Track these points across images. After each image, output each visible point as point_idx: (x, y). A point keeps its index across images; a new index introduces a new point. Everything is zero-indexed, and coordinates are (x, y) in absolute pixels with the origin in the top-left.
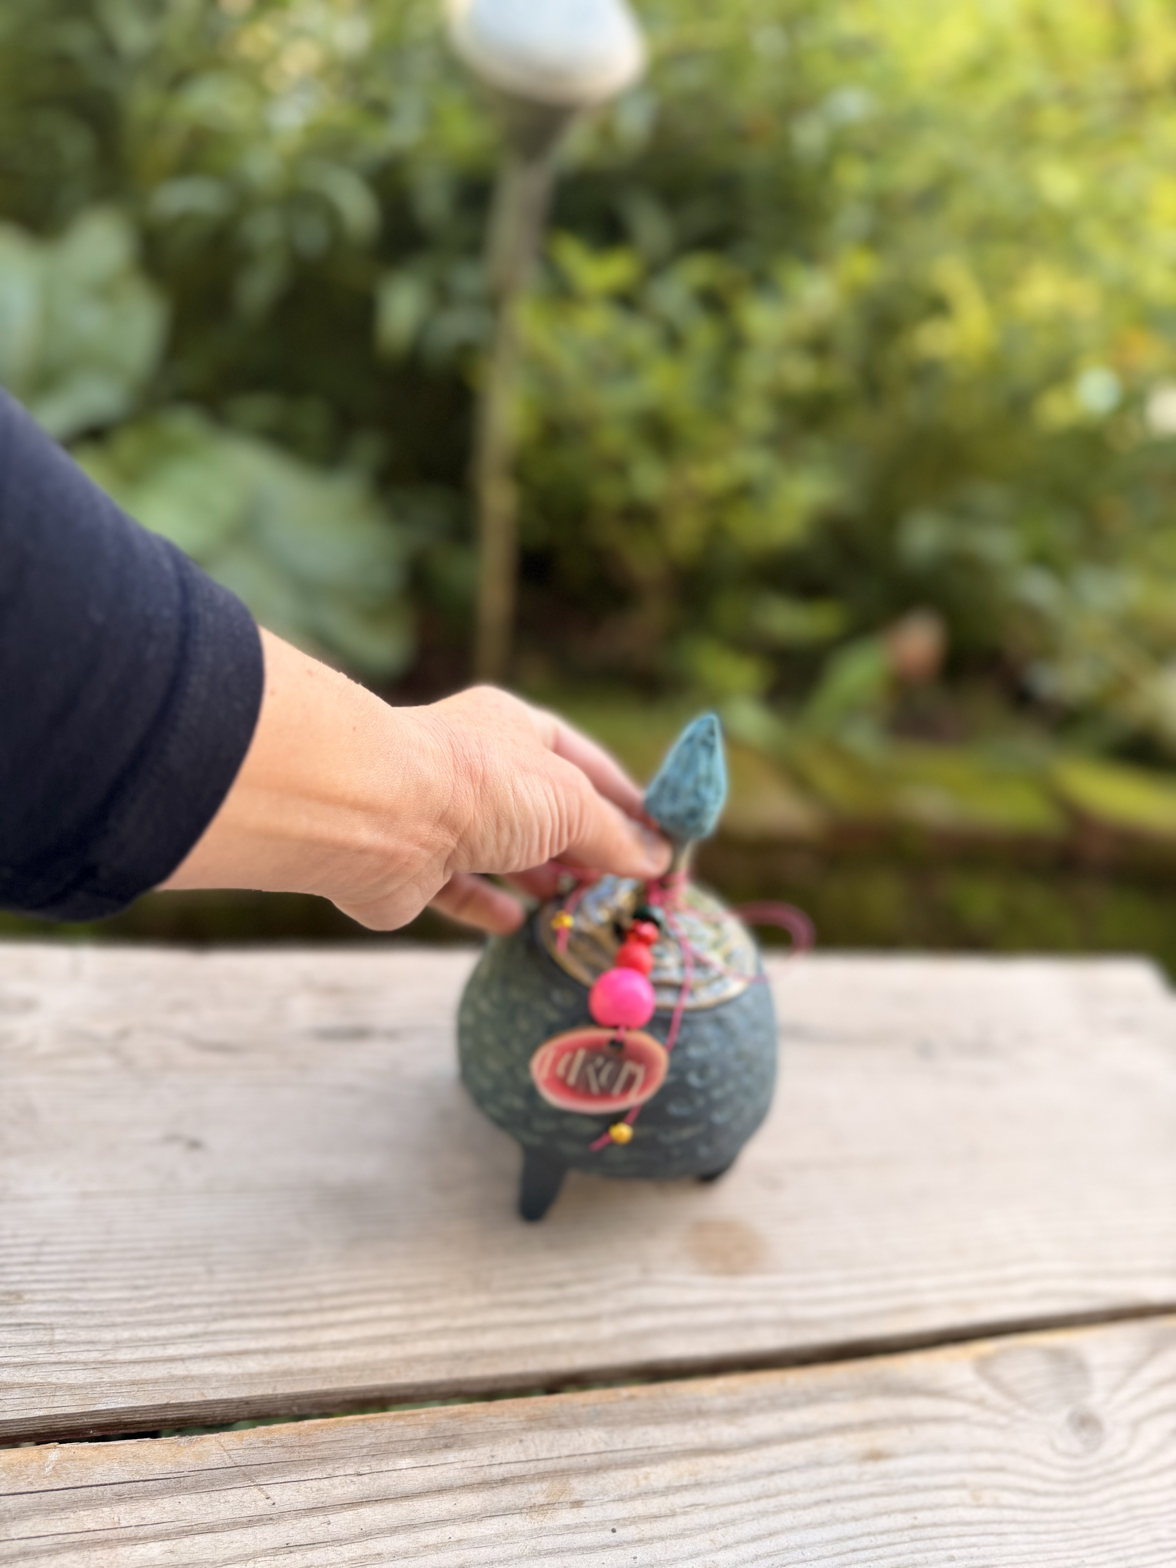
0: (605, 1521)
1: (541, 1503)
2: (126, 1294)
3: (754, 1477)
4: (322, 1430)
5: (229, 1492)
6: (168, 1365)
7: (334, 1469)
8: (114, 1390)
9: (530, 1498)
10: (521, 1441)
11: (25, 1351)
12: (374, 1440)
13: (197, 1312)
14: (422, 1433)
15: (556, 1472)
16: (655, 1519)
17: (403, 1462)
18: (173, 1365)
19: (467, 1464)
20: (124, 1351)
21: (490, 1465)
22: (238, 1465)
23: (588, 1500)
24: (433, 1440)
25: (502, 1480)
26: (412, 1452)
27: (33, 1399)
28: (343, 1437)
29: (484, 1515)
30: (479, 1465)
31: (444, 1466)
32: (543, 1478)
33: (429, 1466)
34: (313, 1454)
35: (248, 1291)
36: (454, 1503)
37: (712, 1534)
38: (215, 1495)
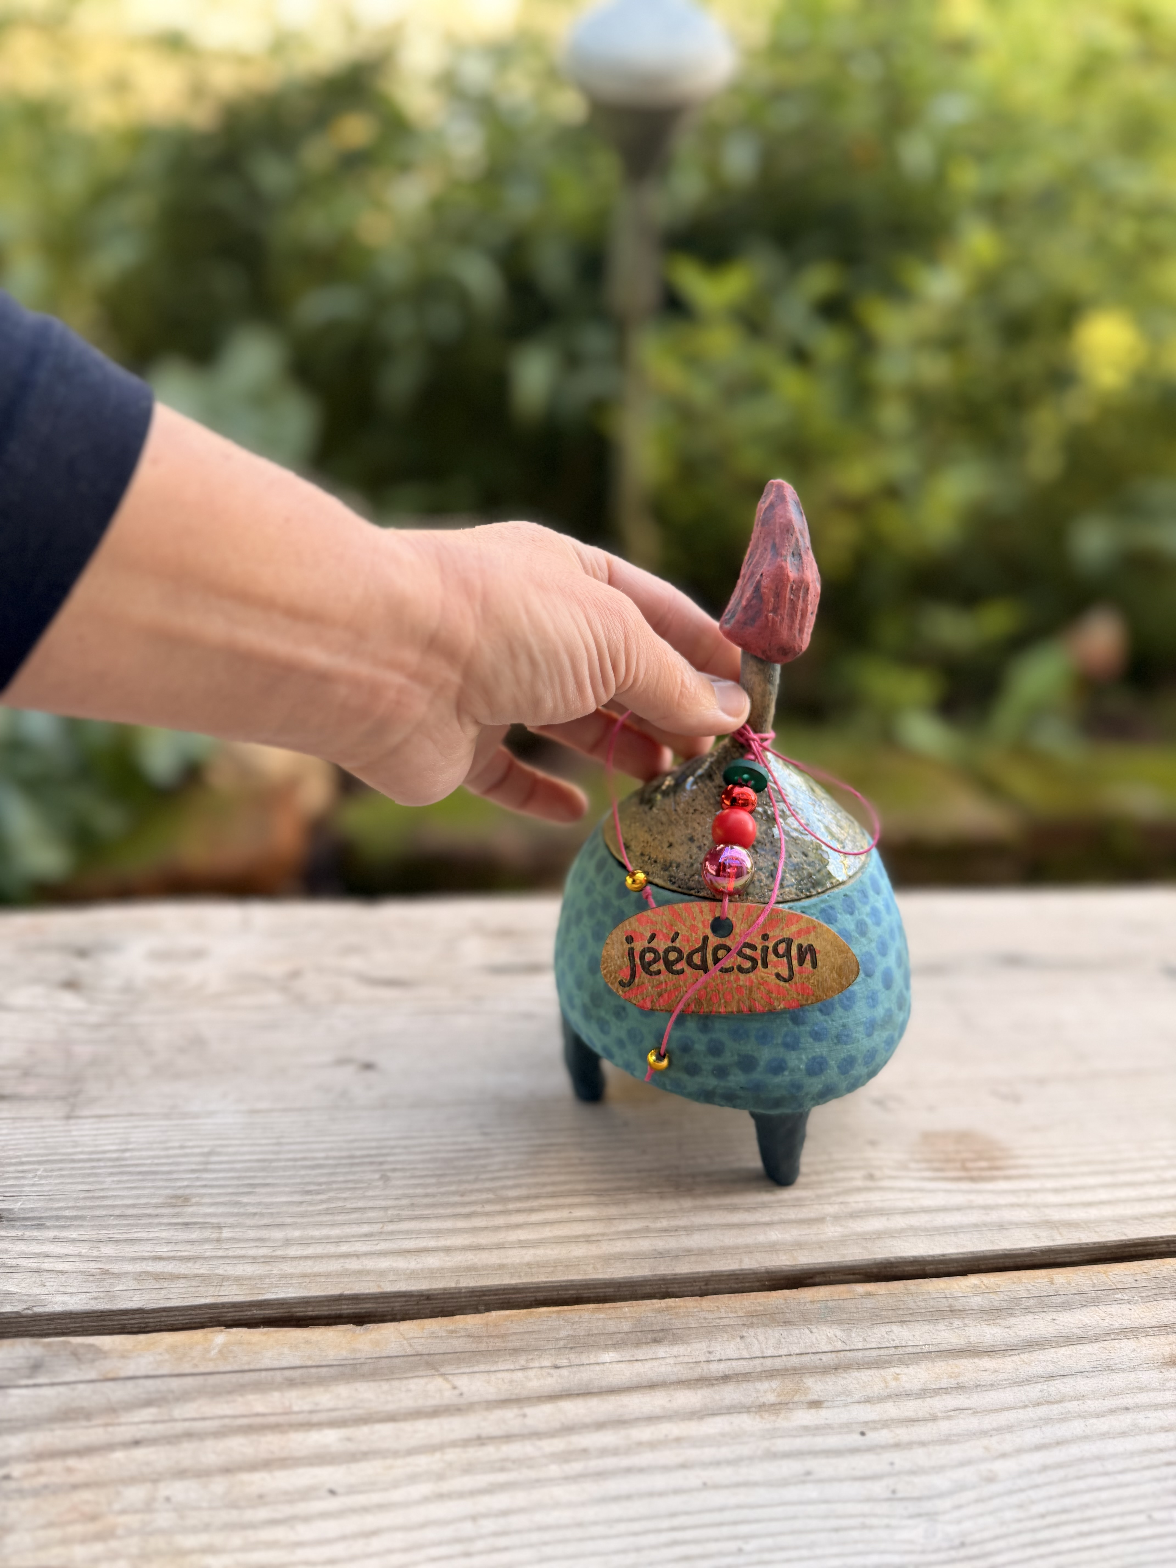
0: (851, 1423)
1: (772, 1402)
2: (297, 1198)
3: (1029, 1381)
4: (512, 1321)
5: (411, 1381)
6: (342, 1260)
7: (527, 1361)
8: (284, 1281)
9: (758, 1397)
10: (742, 1337)
11: (192, 1247)
12: (571, 1333)
13: (371, 1214)
14: (626, 1326)
15: (787, 1370)
16: (912, 1423)
17: (607, 1355)
18: (348, 1261)
19: (680, 1359)
20: (295, 1248)
21: (708, 1361)
22: (420, 1353)
23: (828, 1401)
24: (639, 1334)
25: (722, 1377)
26: (616, 1346)
27: (199, 1288)
28: (536, 1328)
29: (705, 1413)
30: (694, 1360)
31: (654, 1361)
32: (771, 1376)
33: (637, 1360)
34: (503, 1345)
35: (427, 1195)
36: (669, 1399)
37: (985, 1441)
38: (396, 1383)
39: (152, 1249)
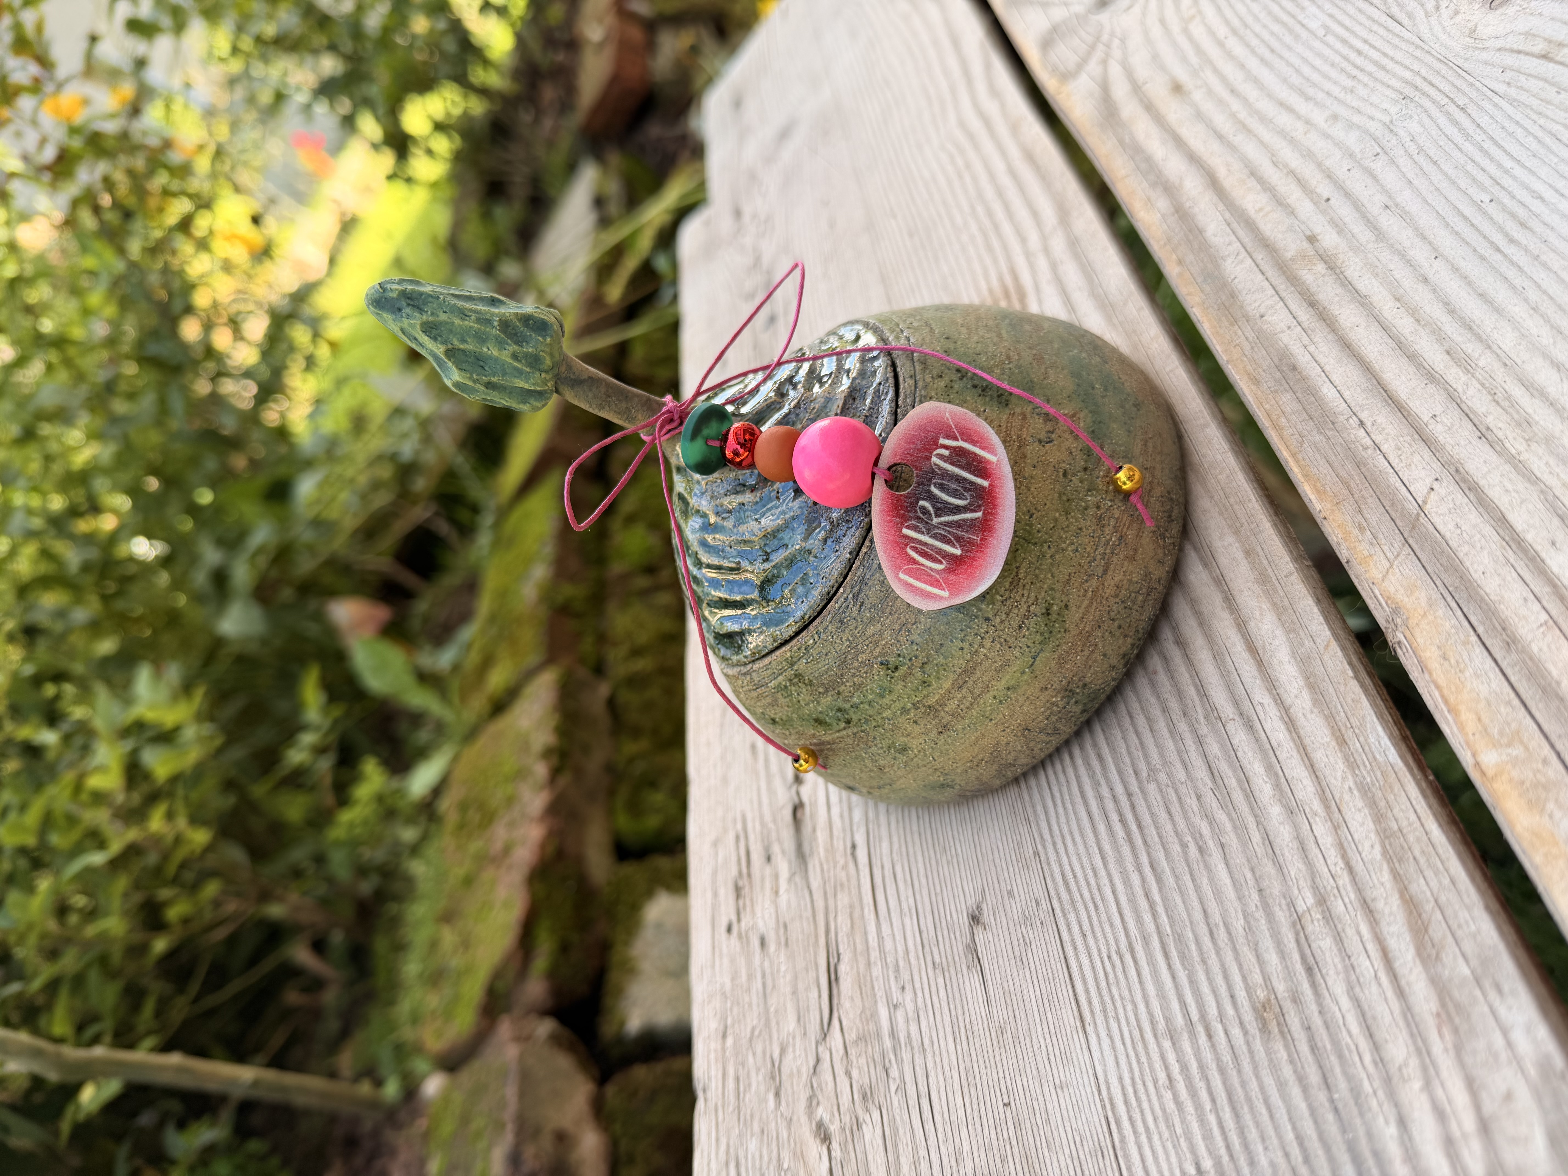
0: (1321, 211)
1: (1324, 264)
5: (1443, 531)
6: (1300, 721)
7: (1366, 449)
8: (1362, 759)
9: (1322, 275)
10: (1262, 316)
11: (1348, 930)
14: (1287, 398)
15: (1284, 273)
16: (1302, 180)
17: (1328, 394)
18: (1298, 715)
19: (1307, 343)
22: (1404, 542)
23: (1305, 234)
24: (1291, 383)
25: (1312, 307)
26: (1314, 393)
27: (1418, 856)
29: (1358, 298)
30: (1303, 333)
31: (1317, 358)
32: (1296, 278)
33: (1323, 370)
36: (1356, 328)
37: (1300, 137)
38: (1455, 543)
39: (1373, 983)
